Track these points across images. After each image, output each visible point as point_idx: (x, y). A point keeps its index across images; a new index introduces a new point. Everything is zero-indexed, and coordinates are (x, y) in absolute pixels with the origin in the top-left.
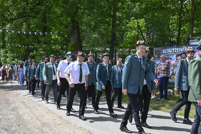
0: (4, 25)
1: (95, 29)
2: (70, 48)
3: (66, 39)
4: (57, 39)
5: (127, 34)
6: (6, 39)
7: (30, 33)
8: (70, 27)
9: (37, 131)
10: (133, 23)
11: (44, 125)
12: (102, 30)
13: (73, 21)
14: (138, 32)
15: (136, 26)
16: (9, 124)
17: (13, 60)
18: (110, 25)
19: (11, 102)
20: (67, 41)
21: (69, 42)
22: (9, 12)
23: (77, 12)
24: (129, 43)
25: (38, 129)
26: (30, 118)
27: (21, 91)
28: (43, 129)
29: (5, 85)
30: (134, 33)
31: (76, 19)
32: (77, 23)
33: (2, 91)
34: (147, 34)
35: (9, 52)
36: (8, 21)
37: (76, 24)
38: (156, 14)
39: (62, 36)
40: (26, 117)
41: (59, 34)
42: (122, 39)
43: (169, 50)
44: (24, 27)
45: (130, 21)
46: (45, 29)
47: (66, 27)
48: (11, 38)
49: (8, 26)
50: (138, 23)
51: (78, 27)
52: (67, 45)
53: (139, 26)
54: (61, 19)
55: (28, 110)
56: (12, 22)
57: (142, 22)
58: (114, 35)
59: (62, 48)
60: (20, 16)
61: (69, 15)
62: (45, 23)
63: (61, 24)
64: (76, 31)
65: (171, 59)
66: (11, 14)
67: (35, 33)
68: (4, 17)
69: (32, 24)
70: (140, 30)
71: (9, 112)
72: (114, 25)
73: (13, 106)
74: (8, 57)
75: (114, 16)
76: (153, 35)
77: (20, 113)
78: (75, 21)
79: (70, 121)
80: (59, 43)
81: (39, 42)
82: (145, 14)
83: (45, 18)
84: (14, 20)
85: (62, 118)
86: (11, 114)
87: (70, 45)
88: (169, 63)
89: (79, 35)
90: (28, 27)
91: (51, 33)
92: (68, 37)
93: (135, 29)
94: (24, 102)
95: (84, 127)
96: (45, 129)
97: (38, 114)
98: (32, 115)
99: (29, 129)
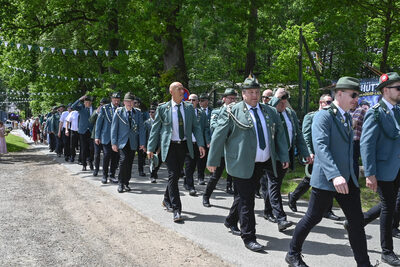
0: (35, 35)
1: (213, 44)
2: (164, 82)
3: (155, 65)
5: (278, 54)
6: (40, 63)
7: (86, 52)
8: (164, 40)
9: (98, 243)
10: (291, 32)
11: (112, 232)
12: (228, 45)
13: (170, 28)
14: (300, 50)
15: (297, 38)
16: (45, 229)
18: (244, 36)
19: (49, 186)
20: (158, 68)
21: (162, 69)
22: (45, 9)
23: (178, 10)
24: (283, 72)
25: (101, 239)
26: (84, 219)
27: (68, 166)
28: (111, 240)
29: (38, 153)
30: (293, 51)
31: (176, 24)
32: (179, 31)
33: (32, 166)
34: (320, 54)
35: (45, 89)
36: (43, 27)
37: (177, 34)
38: (338, 14)
39: (149, 57)
40: (77, 217)
41: (142, 54)
42: (269, 64)
43: (365, 87)
44: (75, 39)
45: (285, 29)
46: (114, 44)
47: (157, 39)
48: (49, 61)
49: (44, 38)
50: (301, 31)
51: (180, 40)
52: (158, 76)
53: (302, 39)
54: (148, 23)
55: (81, 203)
56: (51, 30)
57: (309, 29)
58: (251, 56)
59: (148, 82)
60: (67, 17)
61: (162, 15)
62: (116, 31)
63: (147, 33)
64: (175, 49)
65: (368, 104)
66: (50, 14)
67: (96, 52)
68: (35, 19)
69: (90, 35)
70: (306, 46)
71: (46, 207)
72: (253, 37)
73: (52, 194)
74: (42, 100)
75: (253, 18)
76: (331, 56)
77: (67, 208)
78: (174, 26)
79: (162, 226)
80: (142, 72)
81: (103, 70)
82: (316, 13)
83: (116, 22)
84: (55, 26)
85: (147, 219)
86: (48, 210)
87: (164, 75)
88: (363, 113)
89: (183, 55)
90: (83, 39)
91: (127, 52)
92: (161, 59)
93: (296, 44)
94: (73, 188)
95: (191, 237)
96: (115, 240)
97: (101, 211)
98: (89, 213)
99: (83, 240)
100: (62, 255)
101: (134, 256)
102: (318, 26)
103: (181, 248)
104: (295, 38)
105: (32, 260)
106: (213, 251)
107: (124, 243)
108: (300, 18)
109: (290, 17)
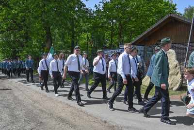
3: (42, 45)
4: (36, 45)
5: (80, 42)
9: (30, 106)
10: (84, 35)
11: (35, 102)
16: (9, 104)
17: (4, 58)
25: (32, 105)
27: (13, 80)
37: (49, 35)
39: (40, 42)
41: (37, 42)
43: (108, 52)
44: (12, 36)
45: (82, 34)
46: (27, 38)
53: (88, 37)
56: (3, 33)
59: (40, 51)
60: (9, 29)
64: (49, 40)
66: (2, 27)
80: (37, 47)
81: (23, 47)
86: (9, 96)
87: (46, 48)
90: (15, 36)
92: (44, 43)
93: (85, 39)
94: (17, 87)
95: (63, 101)
96: (36, 105)
97: (29, 95)
98: (24, 96)
99: (25, 106)
100: (18, 113)
101: (45, 110)
102: (91, 34)
103: (61, 105)
104: (85, 37)
105: (6, 116)
106: (72, 105)
107: (40, 105)
108: (86, 31)
109: (82, 31)
